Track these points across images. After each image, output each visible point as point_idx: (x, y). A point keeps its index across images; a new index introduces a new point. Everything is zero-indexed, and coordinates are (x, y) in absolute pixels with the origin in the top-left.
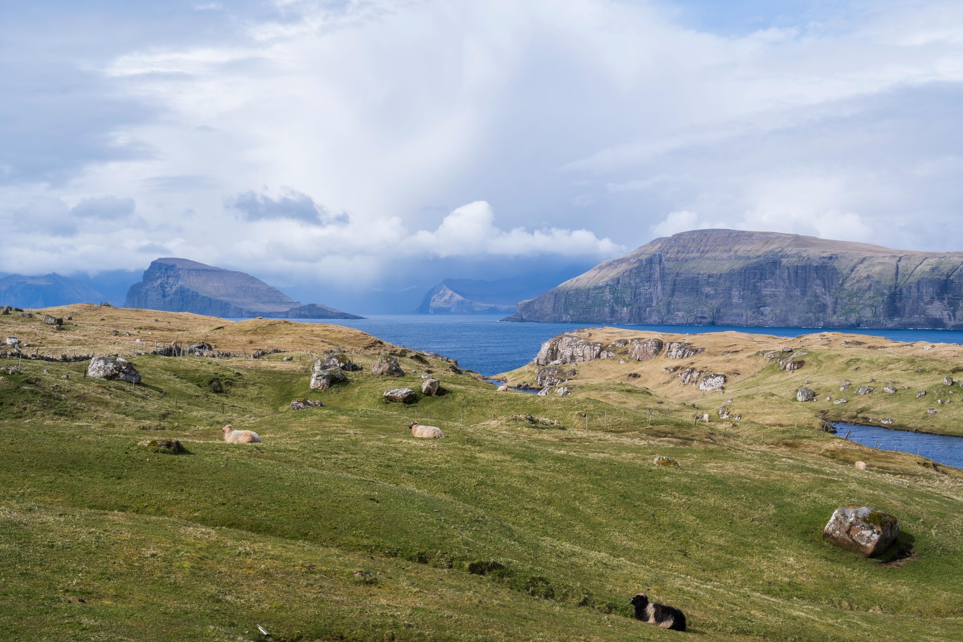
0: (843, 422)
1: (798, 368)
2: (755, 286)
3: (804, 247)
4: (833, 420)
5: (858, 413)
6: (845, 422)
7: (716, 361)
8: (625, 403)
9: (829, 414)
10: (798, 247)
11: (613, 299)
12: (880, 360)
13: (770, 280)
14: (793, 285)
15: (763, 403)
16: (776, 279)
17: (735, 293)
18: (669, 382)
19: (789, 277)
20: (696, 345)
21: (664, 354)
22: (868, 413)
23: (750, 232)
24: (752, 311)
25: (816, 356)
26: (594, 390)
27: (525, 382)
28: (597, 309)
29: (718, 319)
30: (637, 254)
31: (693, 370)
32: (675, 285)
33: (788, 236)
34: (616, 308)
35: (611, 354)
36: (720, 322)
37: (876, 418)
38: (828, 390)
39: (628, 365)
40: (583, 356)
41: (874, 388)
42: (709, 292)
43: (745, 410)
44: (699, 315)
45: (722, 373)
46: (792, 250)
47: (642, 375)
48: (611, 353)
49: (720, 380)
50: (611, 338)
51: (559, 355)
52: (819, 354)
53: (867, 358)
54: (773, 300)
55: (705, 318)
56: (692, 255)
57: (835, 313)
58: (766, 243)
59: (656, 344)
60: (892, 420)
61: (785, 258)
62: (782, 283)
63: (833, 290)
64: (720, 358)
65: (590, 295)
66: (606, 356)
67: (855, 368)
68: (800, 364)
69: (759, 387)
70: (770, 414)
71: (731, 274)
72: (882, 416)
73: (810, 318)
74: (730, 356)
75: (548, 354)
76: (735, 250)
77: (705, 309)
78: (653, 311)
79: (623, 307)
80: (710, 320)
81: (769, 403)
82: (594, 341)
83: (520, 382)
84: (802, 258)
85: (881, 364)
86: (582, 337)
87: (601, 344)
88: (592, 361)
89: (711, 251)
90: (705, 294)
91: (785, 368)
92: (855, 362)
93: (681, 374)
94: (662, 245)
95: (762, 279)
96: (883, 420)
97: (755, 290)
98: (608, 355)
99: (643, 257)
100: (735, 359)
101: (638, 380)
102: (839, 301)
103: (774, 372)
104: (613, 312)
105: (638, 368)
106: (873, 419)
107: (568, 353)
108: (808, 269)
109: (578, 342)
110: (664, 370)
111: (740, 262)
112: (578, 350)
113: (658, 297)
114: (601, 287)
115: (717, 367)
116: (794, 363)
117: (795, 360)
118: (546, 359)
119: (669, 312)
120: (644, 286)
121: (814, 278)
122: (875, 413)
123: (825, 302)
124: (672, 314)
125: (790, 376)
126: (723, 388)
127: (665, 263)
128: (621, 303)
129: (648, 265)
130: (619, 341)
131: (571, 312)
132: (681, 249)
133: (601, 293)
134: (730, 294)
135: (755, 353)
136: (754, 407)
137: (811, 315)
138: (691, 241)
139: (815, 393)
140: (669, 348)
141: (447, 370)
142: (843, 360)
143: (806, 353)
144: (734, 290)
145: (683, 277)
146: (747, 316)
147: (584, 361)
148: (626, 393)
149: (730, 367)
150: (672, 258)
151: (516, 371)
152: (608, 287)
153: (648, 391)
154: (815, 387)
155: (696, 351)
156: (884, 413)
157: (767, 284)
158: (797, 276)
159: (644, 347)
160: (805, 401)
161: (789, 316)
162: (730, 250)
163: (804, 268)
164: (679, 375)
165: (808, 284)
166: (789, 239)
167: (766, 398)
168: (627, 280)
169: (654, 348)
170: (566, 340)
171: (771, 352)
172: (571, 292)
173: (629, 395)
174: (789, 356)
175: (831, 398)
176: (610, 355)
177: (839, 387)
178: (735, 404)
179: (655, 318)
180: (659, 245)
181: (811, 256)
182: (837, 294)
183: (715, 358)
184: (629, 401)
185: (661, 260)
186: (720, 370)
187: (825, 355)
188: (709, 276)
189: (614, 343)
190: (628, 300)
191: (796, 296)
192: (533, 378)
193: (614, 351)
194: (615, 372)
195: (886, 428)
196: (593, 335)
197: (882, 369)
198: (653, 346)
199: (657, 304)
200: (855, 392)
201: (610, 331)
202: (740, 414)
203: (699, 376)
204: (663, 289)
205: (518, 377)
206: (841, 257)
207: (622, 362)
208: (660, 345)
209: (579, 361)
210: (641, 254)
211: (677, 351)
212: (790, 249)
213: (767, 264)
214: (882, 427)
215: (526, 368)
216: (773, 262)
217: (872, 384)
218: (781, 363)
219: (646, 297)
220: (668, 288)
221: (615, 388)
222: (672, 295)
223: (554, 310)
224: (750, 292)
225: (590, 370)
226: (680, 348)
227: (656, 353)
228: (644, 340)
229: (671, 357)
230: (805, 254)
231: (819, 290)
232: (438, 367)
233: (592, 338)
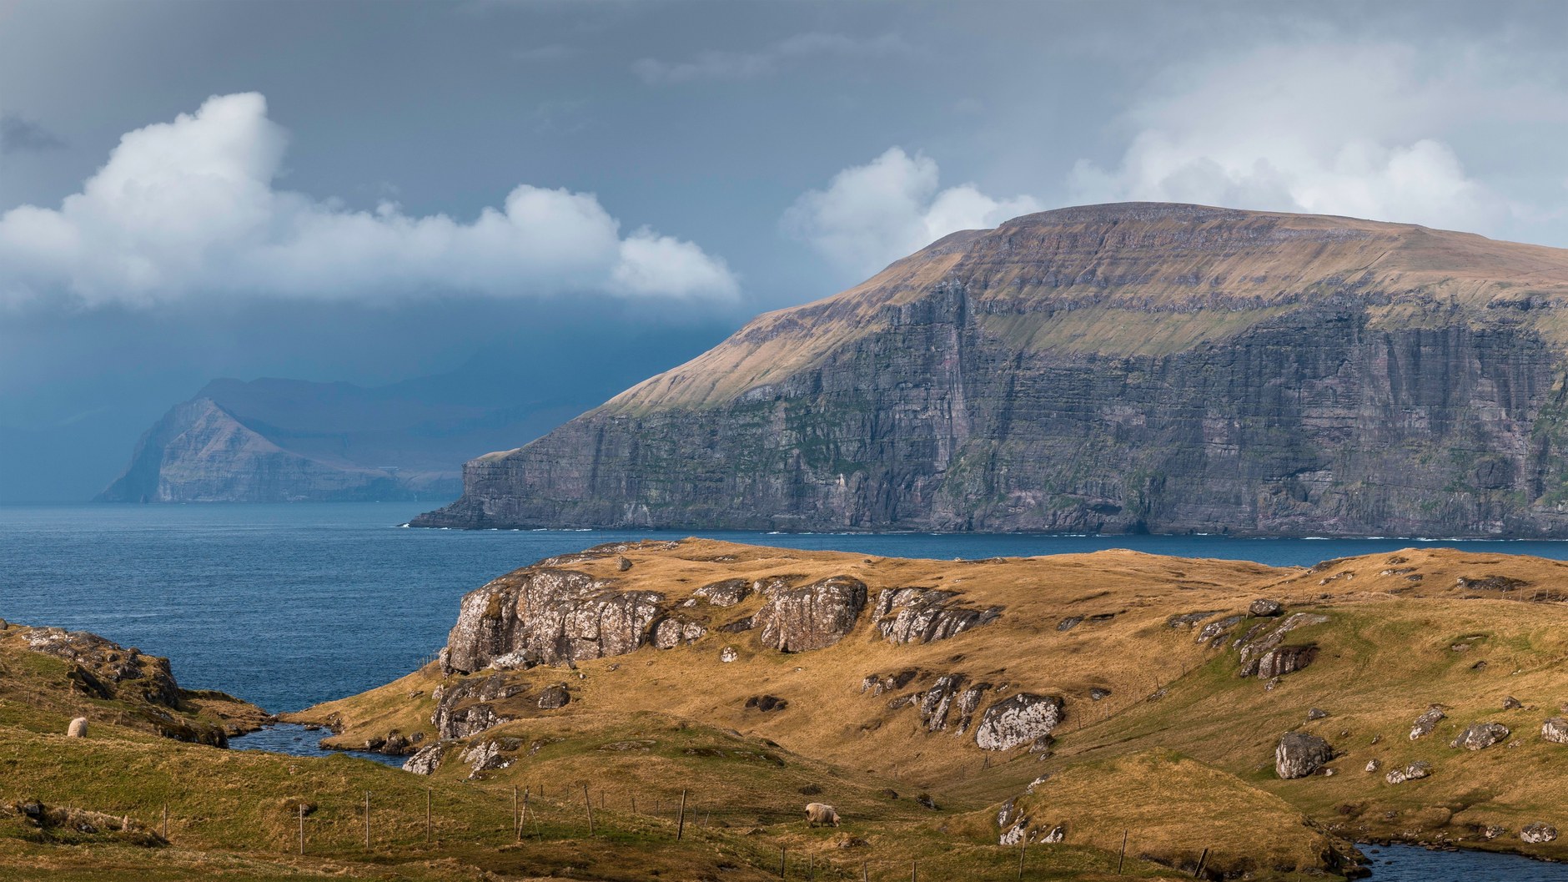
0: (1405, 841)
1: (1296, 669)
2: (1279, 400)
3: (1439, 268)
4: (1373, 835)
5: (1455, 810)
6: (1413, 842)
7: (1036, 651)
8: (688, 792)
9: (1366, 815)
10: (1422, 268)
11: (799, 445)
12: (1547, 638)
13: (1328, 381)
14: (1404, 395)
15: (1144, 785)
16: (1348, 375)
17: (1214, 423)
18: (878, 724)
19: (1392, 369)
20: (976, 597)
21: (871, 627)
22: (1485, 809)
23: (1264, 216)
24: (1272, 485)
25: (1355, 625)
26: (589, 749)
27: (396, 732)
28: (742, 481)
29: (1158, 514)
30: (883, 289)
31: (958, 682)
32: (1011, 395)
33: (1389, 230)
34: (810, 477)
35: (693, 631)
36: (1164, 525)
37: (1505, 824)
38: (1374, 739)
39: (747, 668)
40: (599, 639)
41: (1513, 728)
42: (1127, 421)
43: (1080, 810)
44: (1093, 502)
45: (1053, 690)
46: (1400, 277)
47: (792, 700)
48: (692, 626)
49: (1042, 711)
50: (694, 577)
51: (518, 634)
52: (1366, 621)
53: (1512, 632)
54: (1339, 447)
55: (1115, 510)
56: (1069, 294)
57: (1539, 489)
58: (1317, 254)
59: (842, 593)
60: (1553, 831)
61: (1380, 305)
62: (1368, 391)
63: (1532, 415)
64: (1051, 640)
65: (721, 433)
66: (674, 637)
67: (1472, 663)
68: (1303, 655)
69: (1166, 734)
70: (1159, 821)
71: (1201, 358)
72: (1524, 819)
73: (1459, 509)
74: (1084, 634)
75: (480, 633)
76: (1214, 274)
77: (1116, 479)
78: (937, 487)
79: (835, 473)
80: (1129, 517)
81: (1162, 784)
82: (636, 587)
83: (380, 729)
84: (1432, 306)
85: (1549, 650)
86: (597, 573)
87: (661, 595)
88: (630, 655)
89: (1135, 279)
90: (1112, 429)
91: (1255, 669)
92: (1474, 645)
93: (919, 696)
94: (968, 257)
95: (1304, 376)
96: (1525, 830)
97: (1282, 412)
98: (681, 636)
99: (903, 300)
100: (1097, 642)
101: (780, 717)
102: (1553, 450)
103: (1221, 684)
104: (799, 491)
105: (781, 679)
106: (1498, 831)
107: (545, 627)
108: (1452, 343)
109: (583, 591)
110: (865, 682)
111: (1229, 317)
112: (581, 617)
113: (953, 440)
114: (758, 406)
115: (1036, 669)
116: (1285, 652)
117: (1288, 642)
118: (475, 650)
119: (990, 489)
120: (905, 399)
121: (1472, 374)
122: (1507, 809)
123: (1508, 453)
124: (1002, 498)
125: (1269, 696)
126: (1049, 740)
127: (978, 318)
128: (826, 460)
129: (919, 328)
130: (722, 587)
131: (654, 493)
132: (1031, 270)
133: (757, 425)
134: (1197, 426)
135: (1164, 619)
136: (1112, 798)
137: (1463, 497)
138: (1065, 243)
139: (1330, 749)
140: (889, 608)
141: (56, 685)
142: (1438, 639)
143: (1324, 619)
144: (1212, 412)
145: (1039, 367)
146: (1254, 503)
147: (600, 655)
148: (696, 760)
149: (1080, 668)
150: (1003, 302)
151: (376, 694)
152: (782, 405)
153: (775, 751)
154: (1336, 728)
155: (973, 617)
156: (1533, 808)
157: (1319, 394)
158: (1416, 365)
159: (801, 606)
160: (1300, 776)
161: (1393, 502)
162: (1197, 278)
163: (1440, 338)
164: (914, 699)
165: (1455, 394)
166: (1393, 239)
167: (1154, 769)
168: (847, 380)
169: (837, 608)
170: (542, 585)
171: (1216, 617)
172: (655, 423)
173: (705, 765)
174: (1271, 630)
175: (1378, 765)
176: (689, 635)
177: (1408, 728)
178: (1052, 791)
179: (944, 512)
180: (957, 258)
181: (1462, 297)
182: (1547, 427)
183: (1035, 641)
184: (700, 785)
185: (962, 308)
186: (1047, 679)
187: (1383, 623)
188: (1128, 367)
189: (703, 593)
190: (849, 449)
191: (1416, 434)
192: (426, 717)
193: (703, 621)
194: (704, 693)
195: (1533, 855)
196: (636, 566)
197: (1550, 666)
198: (832, 601)
199: (951, 462)
200: (1453, 743)
201: (704, 552)
202: (1063, 824)
203: (976, 700)
204: (972, 412)
205: (379, 713)
206: (1559, 301)
207: (728, 659)
208: (856, 598)
209: (586, 657)
210: (896, 289)
211: (912, 619)
212: (1395, 273)
213: (1319, 325)
214: (1520, 853)
215: (408, 683)
216: (1340, 320)
217: (1510, 716)
218: (1244, 651)
219: (915, 437)
220: (990, 406)
221: (658, 744)
222: (1002, 432)
223: (593, 487)
224: (1263, 420)
225: (621, 686)
226: (922, 608)
227: (845, 624)
228: (805, 582)
229: (892, 638)
230: (1442, 293)
231: (1489, 413)
232: (28, 674)
233: (630, 576)
